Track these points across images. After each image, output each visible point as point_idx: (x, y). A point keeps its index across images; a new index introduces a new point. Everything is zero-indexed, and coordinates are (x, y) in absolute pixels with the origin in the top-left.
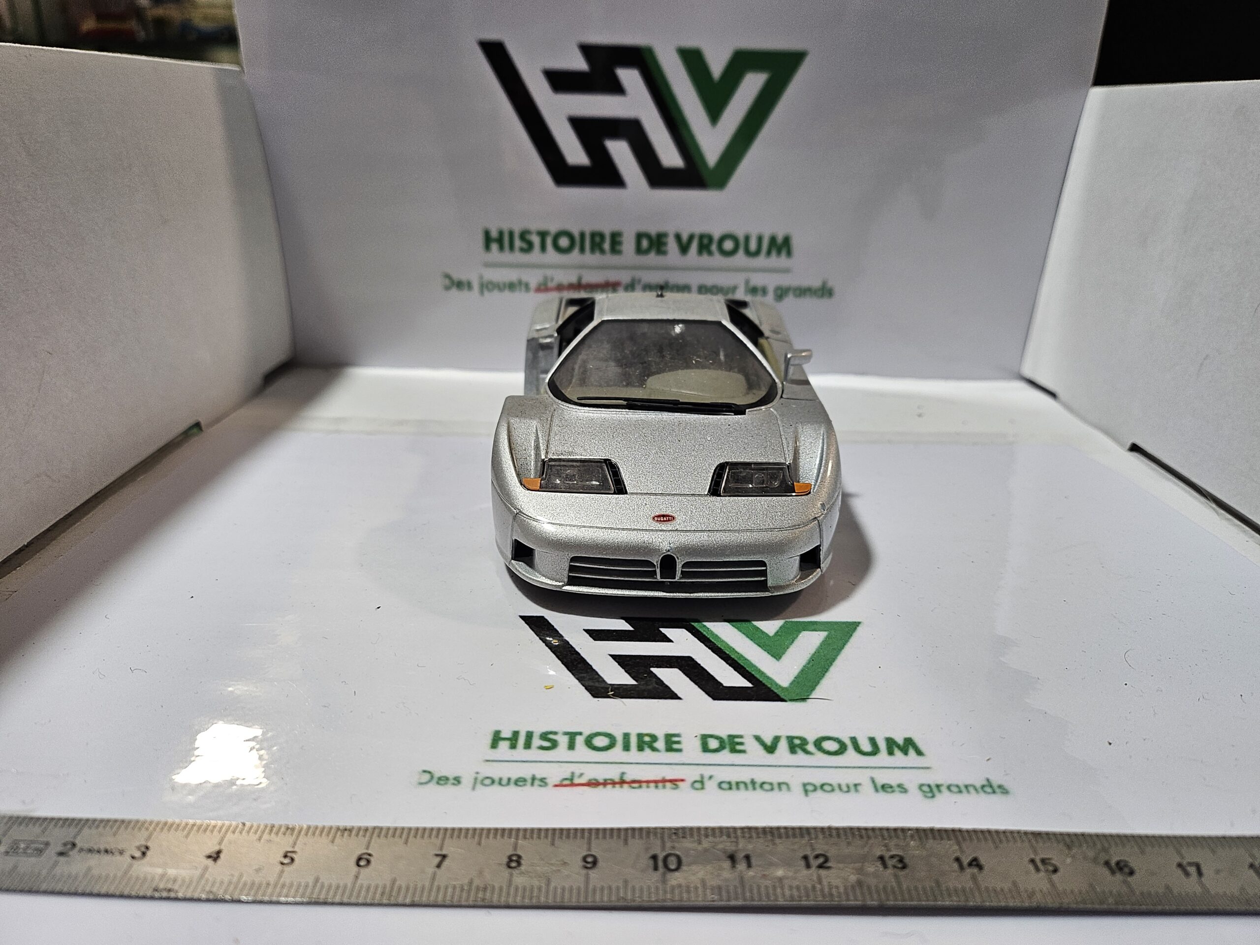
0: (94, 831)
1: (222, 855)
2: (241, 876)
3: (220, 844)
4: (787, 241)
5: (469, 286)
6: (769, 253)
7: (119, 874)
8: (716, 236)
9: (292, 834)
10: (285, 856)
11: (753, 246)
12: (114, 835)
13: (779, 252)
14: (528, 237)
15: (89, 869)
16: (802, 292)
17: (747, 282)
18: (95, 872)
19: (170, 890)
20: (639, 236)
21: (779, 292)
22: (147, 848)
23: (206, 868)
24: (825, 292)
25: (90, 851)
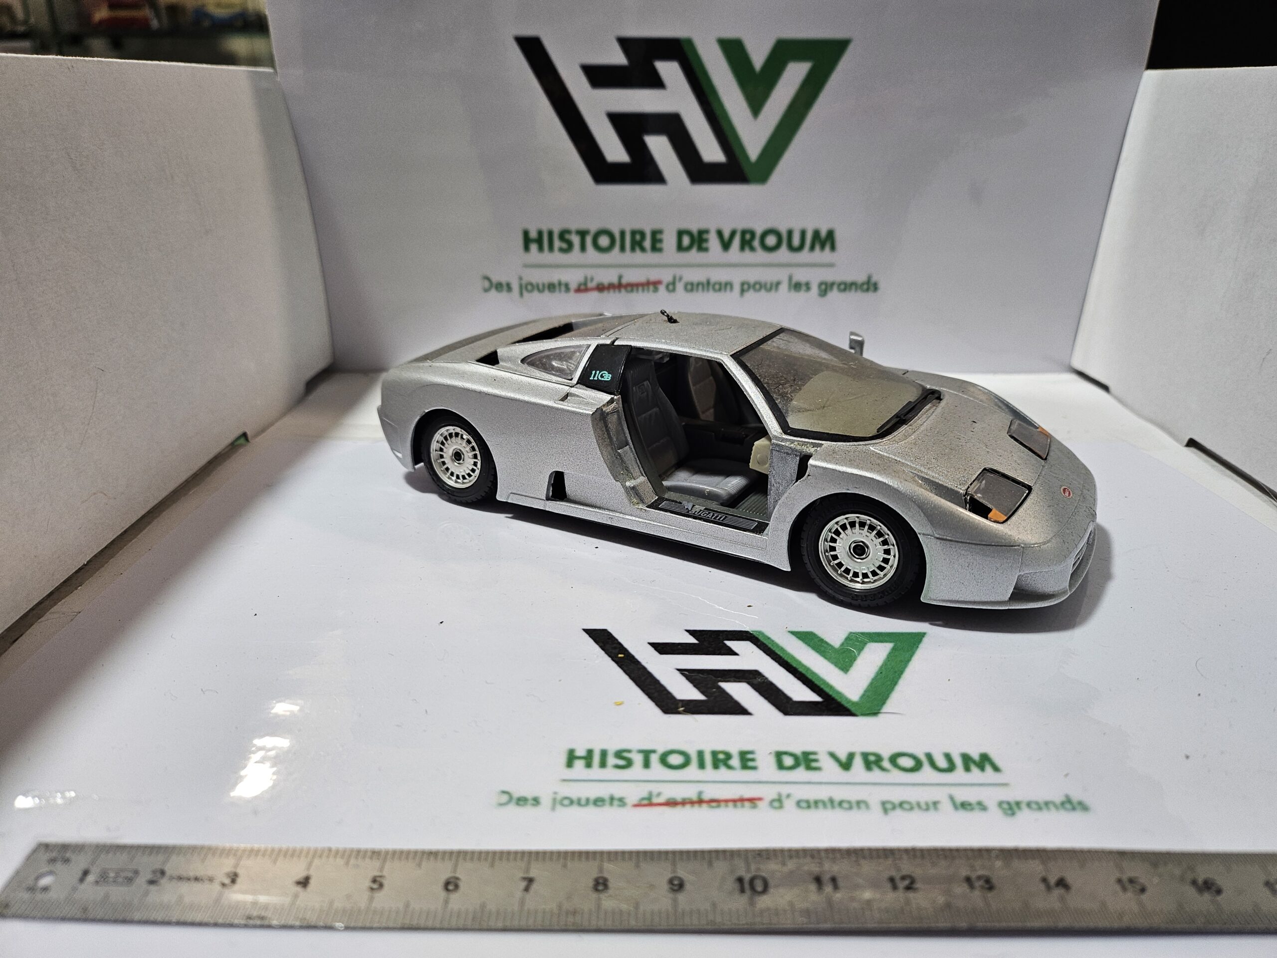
4: (831, 234)
6: (812, 248)
8: (759, 231)
11: (796, 241)
13: (823, 247)
14: (567, 236)
16: (846, 287)
20: (680, 234)
21: (823, 287)
24: (870, 286)
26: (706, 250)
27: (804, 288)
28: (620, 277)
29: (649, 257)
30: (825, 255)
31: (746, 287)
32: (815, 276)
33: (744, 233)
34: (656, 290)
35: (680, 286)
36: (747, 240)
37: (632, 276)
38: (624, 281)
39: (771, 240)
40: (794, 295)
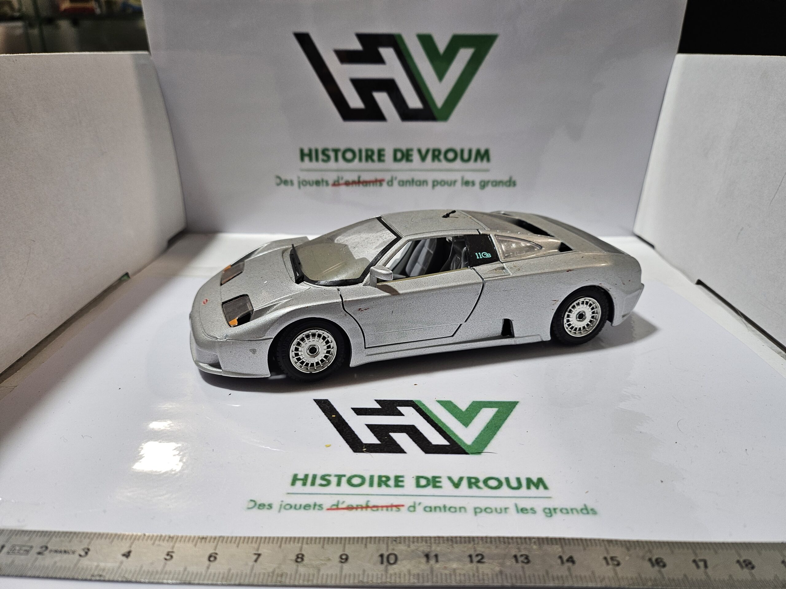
0: (58, 539)
1: (132, 554)
2: (142, 567)
3: (130, 547)
4: (487, 152)
5: (292, 183)
6: (476, 160)
7: (72, 566)
8: (443, 150)
9: (172, 541)
10: (168, 555)
11: (466, 156)
12: (70, 541)
13: (482, 159)
14: (327, 153)
15: (55, 563)
17: (463, 178)
18: (58, 564)
19: (101, 576)
21: (483, 183)
22: (88, 549)
23: (122, 563)
24: (511, 183)
25: (56, 551)
26: (411, 161)
27: (471, 184)
28: (359, 177)
29: (377, 165)
30: (484, 164)
31: (435, 183)
32: (477, 177)
33: (434, 151)
34: (381, 185)
35: (395, 183)
36: (436, 155)
37: (366, 177)
38: (362, 179)
39: (451, 155)
40: (465, 188)
